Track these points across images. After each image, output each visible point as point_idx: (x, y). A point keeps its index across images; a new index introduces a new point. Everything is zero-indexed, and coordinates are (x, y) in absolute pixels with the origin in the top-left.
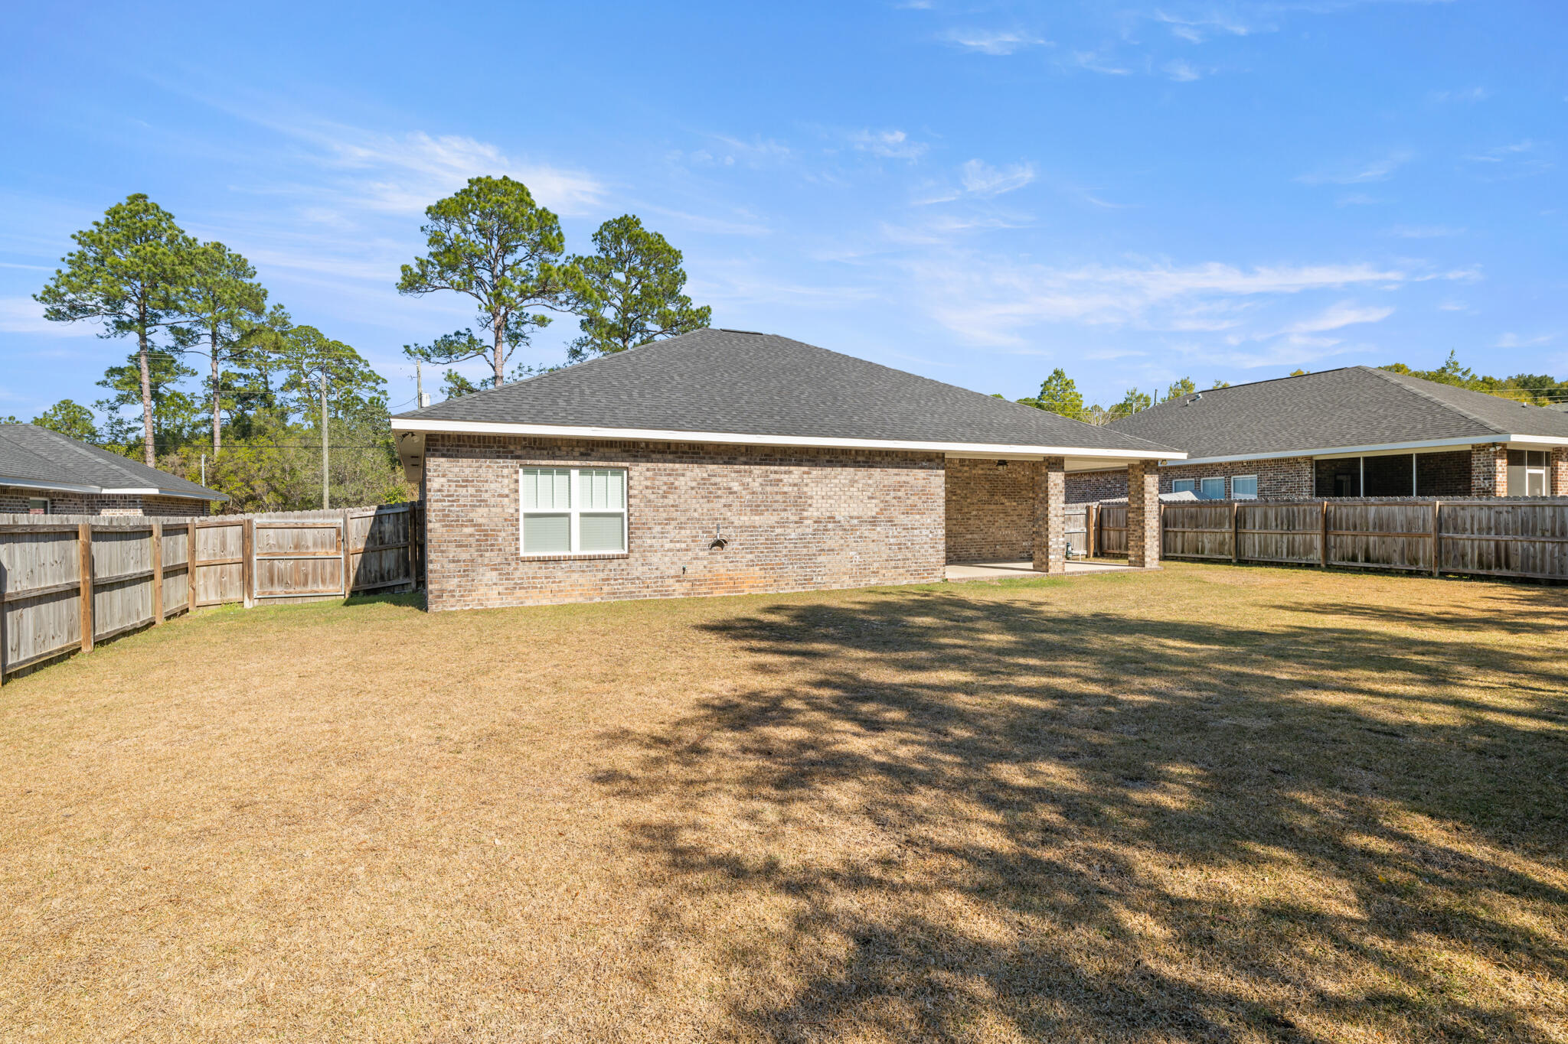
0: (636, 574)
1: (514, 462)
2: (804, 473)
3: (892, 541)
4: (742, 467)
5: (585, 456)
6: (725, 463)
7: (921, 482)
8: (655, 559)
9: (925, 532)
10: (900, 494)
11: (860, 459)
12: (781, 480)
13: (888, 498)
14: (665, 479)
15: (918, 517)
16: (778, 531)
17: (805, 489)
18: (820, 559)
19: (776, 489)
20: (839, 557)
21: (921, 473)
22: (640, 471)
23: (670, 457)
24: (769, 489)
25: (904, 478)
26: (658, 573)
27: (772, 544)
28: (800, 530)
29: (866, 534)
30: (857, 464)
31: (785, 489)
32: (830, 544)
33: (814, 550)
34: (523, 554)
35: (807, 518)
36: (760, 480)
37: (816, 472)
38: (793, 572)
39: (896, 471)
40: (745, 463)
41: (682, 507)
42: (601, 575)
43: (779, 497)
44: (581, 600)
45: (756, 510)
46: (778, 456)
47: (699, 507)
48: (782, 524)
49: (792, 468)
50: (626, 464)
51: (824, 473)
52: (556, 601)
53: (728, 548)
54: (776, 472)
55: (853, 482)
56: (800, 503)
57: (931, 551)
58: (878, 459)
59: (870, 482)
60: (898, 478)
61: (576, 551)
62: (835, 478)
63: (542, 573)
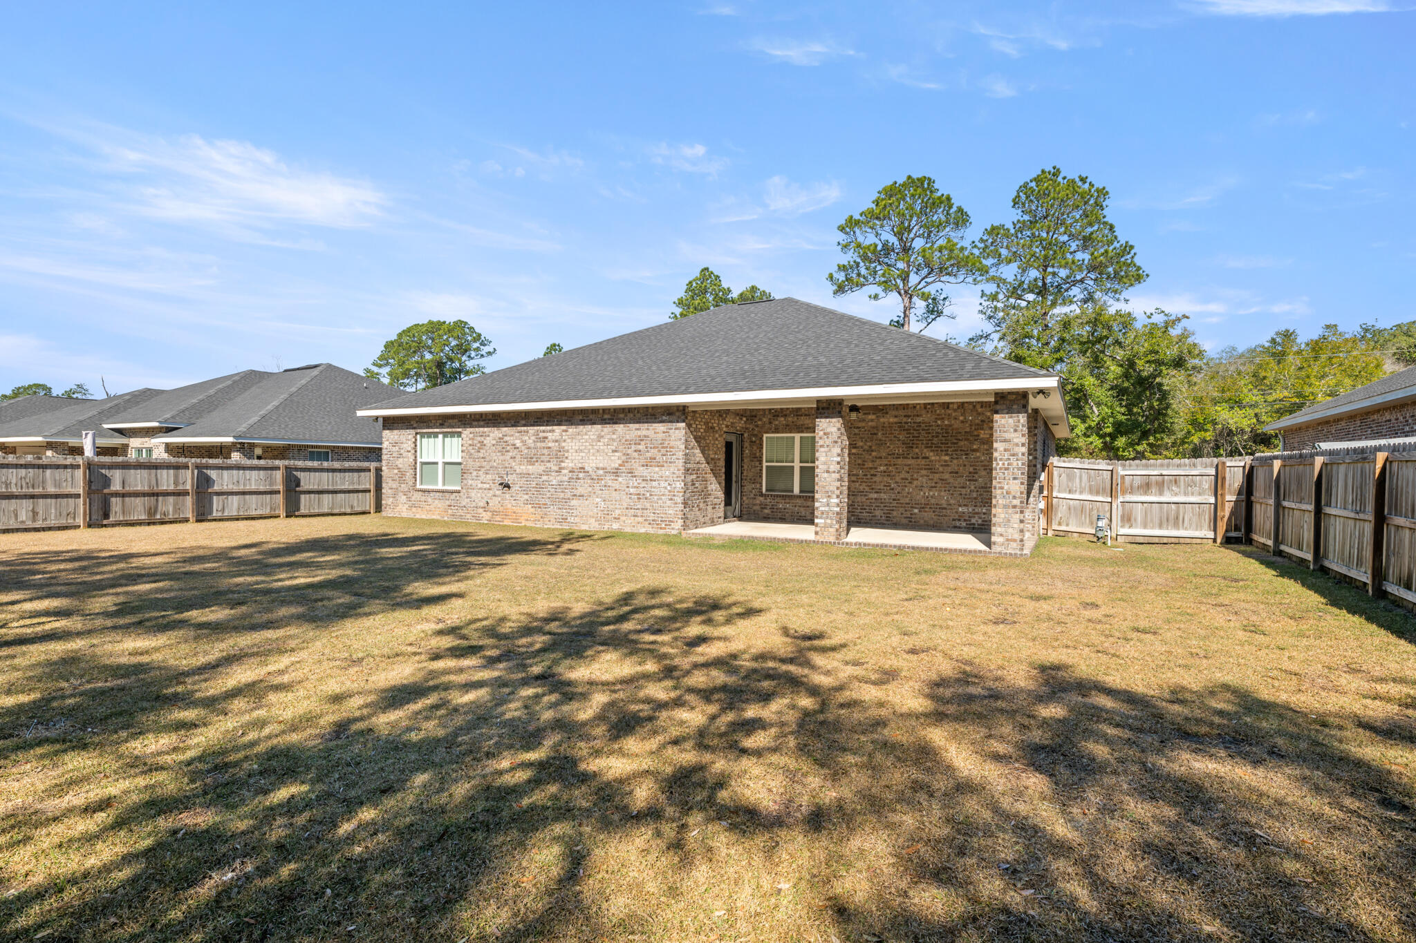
0: (464, 504)
1: (413, 432)
2: (564, 431)
3: (632, 490)
4: (522, 428)
5: (442, 425)
6: (513, 426)
7: (661, 436)
8: (473, 494)
9: (663, 484)
10: (640, 447)
11: (606, 416)
12: (546, 438)
13: (629, 451)
14: (479, 439)
15: (657, 469)
16: (544, 478)
17: (563, 444)
18: (574, 502)
19: (543, 445)
20: (587, 502)
21: (660, 427)
22: (467, 432)
23: (482, 423)
24: (539, 444)
25: (644, 433)
26: (474, 504)
27: (539, 487)
28: (559, 478)
29: (610, 483)
30: (604, 422)
31: (550, 445)
32: (580, 491)
33: (568, 495)
34: (418, 486)
35: (564, 468)
36: (533, 438)
37: (572, 430)
38: (554, 511)
39: (637, 426)
40: (524, 425)
41: (487, 459)
42: (448, 503)
43: (545, 451)
44: (439, 517)
45: (531, 461)
46: (545, 419)
47: (497, 458)
48: (547, 472)
49: (555, 427)
50: (460, 430)
51: (578, 430)
52: (429, 517)
53: (513, 489)
54: (544, 431)
55: (600, 437)
56: (560, 455)
57: (669, 503)
58: (622, 416)
59: (614, 437)
60: (639, 433)
61: (440, 486)
62: (586, 434)
63: (423, 499)
